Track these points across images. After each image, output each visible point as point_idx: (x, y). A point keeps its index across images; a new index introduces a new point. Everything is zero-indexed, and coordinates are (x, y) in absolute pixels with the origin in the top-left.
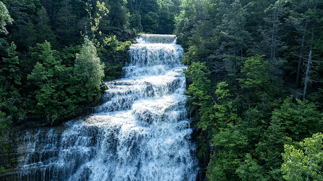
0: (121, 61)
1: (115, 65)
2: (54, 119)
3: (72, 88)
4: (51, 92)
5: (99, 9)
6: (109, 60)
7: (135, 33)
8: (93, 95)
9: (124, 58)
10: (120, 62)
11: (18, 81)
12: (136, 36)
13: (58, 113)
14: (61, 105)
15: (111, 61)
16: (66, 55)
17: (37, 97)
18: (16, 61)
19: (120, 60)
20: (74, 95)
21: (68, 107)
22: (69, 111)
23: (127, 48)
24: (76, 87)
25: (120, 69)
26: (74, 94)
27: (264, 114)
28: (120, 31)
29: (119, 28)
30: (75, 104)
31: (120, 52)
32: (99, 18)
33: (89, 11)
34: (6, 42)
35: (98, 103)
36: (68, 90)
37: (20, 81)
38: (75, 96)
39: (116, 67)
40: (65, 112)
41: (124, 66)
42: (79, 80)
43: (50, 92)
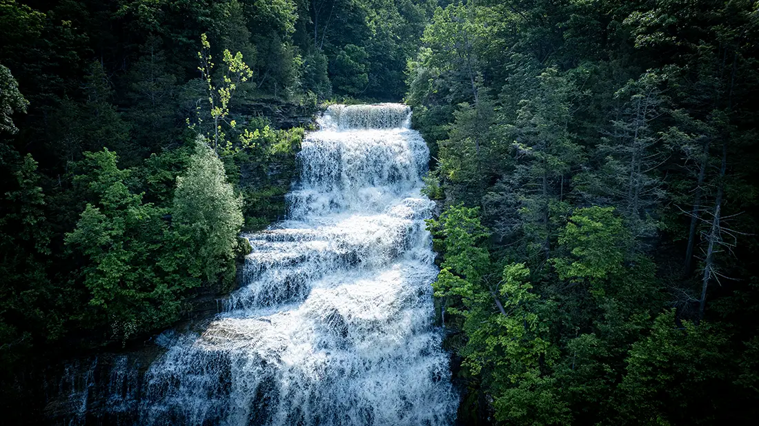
0: (281, 177)
1: (269, 188)
2: (128, 332)
3: (168, 259)
4: (122, 271)
5: (230, 68)
6: (254, 176)
7: (313, 103)
8: (218, 271)
9: (288, 170)
10: (279, 181)
11: (44, 245)
12: (316, 111)
13: (138, 318)
14: (145, 299)
15: (258, 178)
16: (153, 174)
17: (88, 283)
18: (36, 198)
19: (279, 175)
20: (174, 275)
21: (161, 303)
22: (162, 315)
23: (296, 147)
24: (179, 256)
25: (279, 199)
26: (175, 272)
27: (609, 350)
28: (278, 103)
29: (276, 97)
30: (177, 295)
31: (279, 156)
32: (229, 87)
33: (205, 70)
34: (13, 151)
35: (229, 287)
36: (161, 263)
37: (47, 247)
38: (177, 277)
39: (270, 193)
40: (155, 317)
41: (289, 189)
42: (184, 238)
43: (118, 272)
